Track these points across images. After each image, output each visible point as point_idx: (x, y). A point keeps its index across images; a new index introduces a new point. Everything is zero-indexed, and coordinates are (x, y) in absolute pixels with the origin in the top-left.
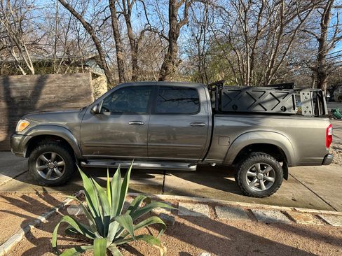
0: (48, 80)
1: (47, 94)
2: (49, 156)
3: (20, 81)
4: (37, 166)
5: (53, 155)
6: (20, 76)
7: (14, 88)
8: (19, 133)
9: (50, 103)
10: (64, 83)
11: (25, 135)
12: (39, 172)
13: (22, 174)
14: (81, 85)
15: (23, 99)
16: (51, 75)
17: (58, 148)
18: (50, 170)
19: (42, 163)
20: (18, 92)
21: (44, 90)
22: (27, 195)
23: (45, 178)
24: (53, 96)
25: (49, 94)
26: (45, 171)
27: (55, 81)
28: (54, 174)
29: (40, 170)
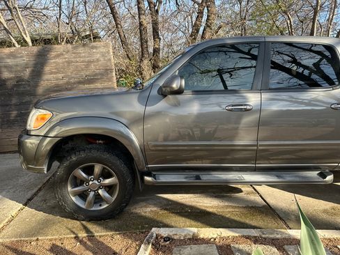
0: (53, 54)
1: (51, 73)
2: (89, 171)
3: (12, 55)
4: (69, 189)
5: (98, 169)
6: (12, 49)
7: (5, 67)
8: (32, 133)
9: (57, 86)
10: (74, 58)
11: (45, 136)
12: (73, 198)
13: (35, 194)
14: (98, 60)
15: (19, 80)
16: (56, 46)
17: (106, 156)
18: (92, 194)
19: (77, 182)
20: (11, 72)
21: (47, 69)
22: (59, 244)
23: (83, 207)
24: (60, 76)
25: (55, 73)
26: (83, 196)
27: (63, 54)
28: (99, 200)
29: (75, 194)
